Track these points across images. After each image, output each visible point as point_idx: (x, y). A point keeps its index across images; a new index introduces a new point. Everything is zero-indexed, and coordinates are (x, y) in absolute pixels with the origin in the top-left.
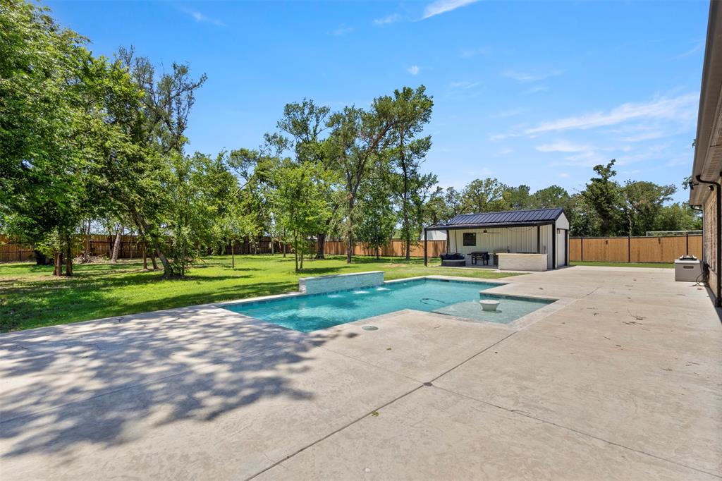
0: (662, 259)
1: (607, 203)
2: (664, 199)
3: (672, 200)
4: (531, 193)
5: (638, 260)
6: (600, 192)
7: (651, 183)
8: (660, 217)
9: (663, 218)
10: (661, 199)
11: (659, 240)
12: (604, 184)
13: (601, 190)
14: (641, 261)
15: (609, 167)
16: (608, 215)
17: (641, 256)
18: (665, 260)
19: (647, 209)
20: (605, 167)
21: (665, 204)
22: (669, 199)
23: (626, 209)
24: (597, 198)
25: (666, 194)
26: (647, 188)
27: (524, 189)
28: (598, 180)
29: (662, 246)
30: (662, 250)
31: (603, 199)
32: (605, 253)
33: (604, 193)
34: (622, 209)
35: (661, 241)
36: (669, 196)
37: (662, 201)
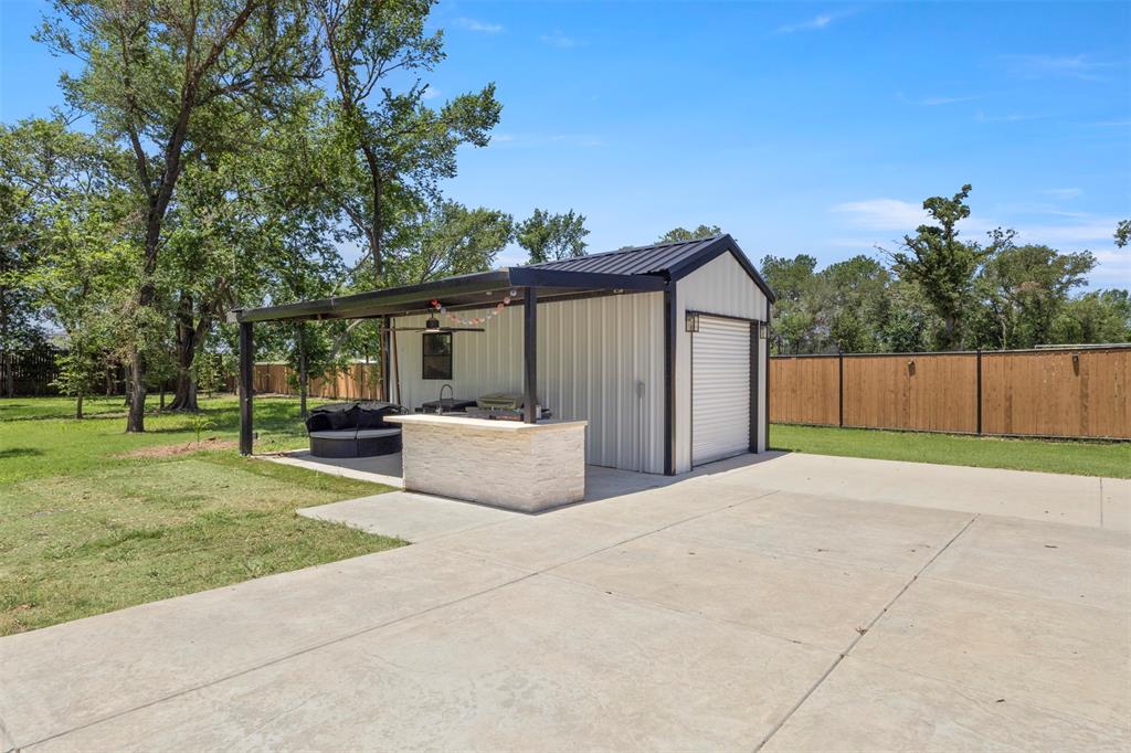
0: (1084, 427)
1: (952, 281)
2: (1069, 282)
3: (1086, 283)
4: (817, 270)
5: (1009, 426)
6: (935, 256)
7: (1044, 247)
8: (1063, 317)
9: (1068, 320)
10: (1064, 281)
11: (1076, 362)
12: (945, 238)
13: (940, 253)
14: (1015, 432)
15: (957, 201)
16: (953, 307)
17: (1016, 417)
18: (1093, 431)
19: (1037, 303)
20: (951, 200)
21: (1073, 293)
22: (1079, 281)
23: (995, 302)
24: (930, 270)
25: (1073, 272)
26: (1036, 257)
27: (805, 262)
28: (934, 231)
29: (1084, 383)
30: (1084, 396)
31: (943, 271)
32: (907, 401)
33: (945, 258)
34: (988, 302)
35: (1082, 366)
36: (1079, 276)
37: (1065, 286)
